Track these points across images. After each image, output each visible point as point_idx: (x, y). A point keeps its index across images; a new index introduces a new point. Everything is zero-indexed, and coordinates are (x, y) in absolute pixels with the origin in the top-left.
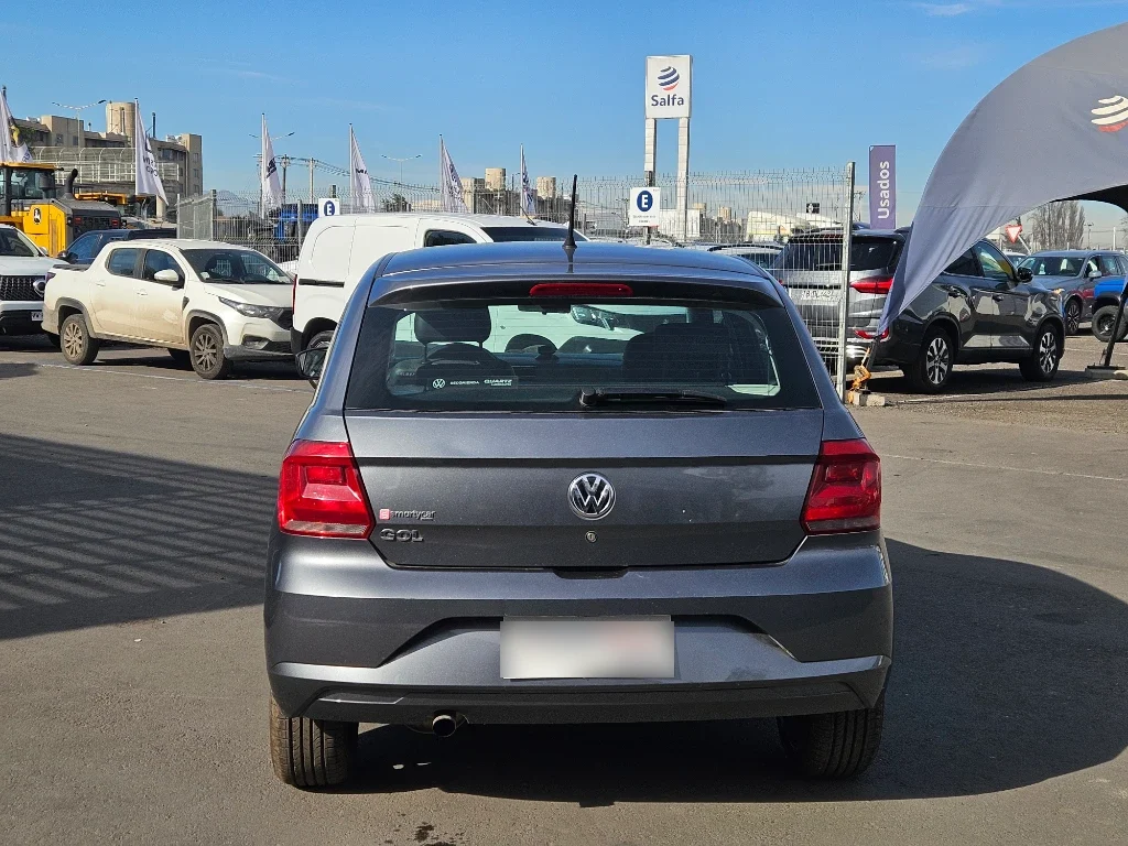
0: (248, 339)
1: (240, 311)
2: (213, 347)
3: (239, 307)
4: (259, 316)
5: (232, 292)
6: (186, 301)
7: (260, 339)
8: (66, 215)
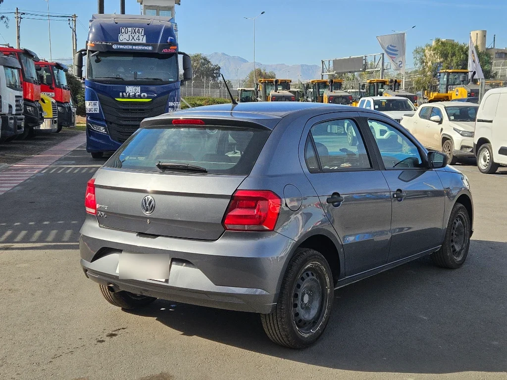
0: (463, 147)
1: (461, 135)
2: (449, 151)
3: (460, 132)
4: (469, 137)
5: (458, 125)
6: (442, 130)
7: (469, 147)
8: (468, 92)
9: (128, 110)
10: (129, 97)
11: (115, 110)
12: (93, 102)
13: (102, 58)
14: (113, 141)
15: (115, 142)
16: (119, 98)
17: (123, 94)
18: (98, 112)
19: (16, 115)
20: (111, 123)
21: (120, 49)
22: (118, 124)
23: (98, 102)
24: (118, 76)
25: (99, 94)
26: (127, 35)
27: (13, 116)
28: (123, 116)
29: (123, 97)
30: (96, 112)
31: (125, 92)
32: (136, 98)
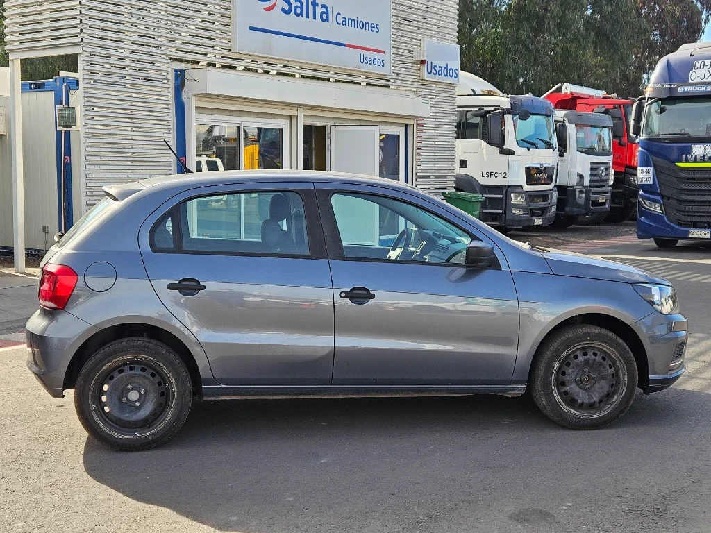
9: (694, 179)
10: (695, 161)
11: (675, 180)
12: (645, 168)
13: (668, 107)
14: (669, 223)
15: (672, 224)
16: (681, 162)
17: (686, 156)
18: (651, 182)
19: (591, 187)
20: (669, 198)
21: (688, 92)
22: (678, 200)
23: (652, 168)
24: (683, 132)
25: (655, 158)
26: (703, 71)
27: (584, 189)
28: (684, 187)
29: (687, 161)
30: (648, 183)
31: (690, 154)
32: (705, 162)
